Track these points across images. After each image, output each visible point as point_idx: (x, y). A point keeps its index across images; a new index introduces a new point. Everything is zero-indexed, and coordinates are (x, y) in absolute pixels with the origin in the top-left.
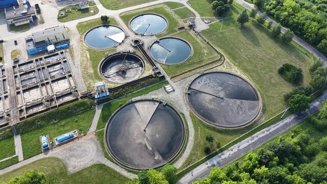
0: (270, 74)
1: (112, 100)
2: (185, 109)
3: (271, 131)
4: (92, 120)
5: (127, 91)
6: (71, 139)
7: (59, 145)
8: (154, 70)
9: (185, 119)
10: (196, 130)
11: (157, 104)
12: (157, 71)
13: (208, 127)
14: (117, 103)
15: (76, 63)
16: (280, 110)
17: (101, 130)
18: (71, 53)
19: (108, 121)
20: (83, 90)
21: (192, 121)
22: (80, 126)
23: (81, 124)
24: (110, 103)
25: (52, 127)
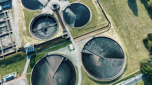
0: (137, 40)
1: (36, 53)
2: (78, 64)
3: (126, 83)
4: (24, 66)
5: (45, 47)
6: (12, 78)
7: (6, 81)
8: (63, 32)
9: (77, 71)
10: (83, 79)
11: (63, 58)
12: (66, 33)
13: (90, 78)
14: (39, 55)
15: (15, 23)
16: (135, 70)
17: (29, 73)
18: (12, 13)
19: (33, 68)
20: (19, 45)
21: (82, 73)
22: (17, 70)
23: (18, 68)
24: (35, 55)
25: (2, 69)
